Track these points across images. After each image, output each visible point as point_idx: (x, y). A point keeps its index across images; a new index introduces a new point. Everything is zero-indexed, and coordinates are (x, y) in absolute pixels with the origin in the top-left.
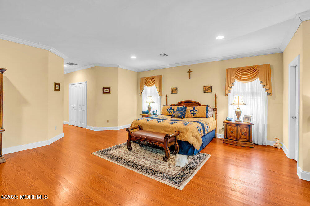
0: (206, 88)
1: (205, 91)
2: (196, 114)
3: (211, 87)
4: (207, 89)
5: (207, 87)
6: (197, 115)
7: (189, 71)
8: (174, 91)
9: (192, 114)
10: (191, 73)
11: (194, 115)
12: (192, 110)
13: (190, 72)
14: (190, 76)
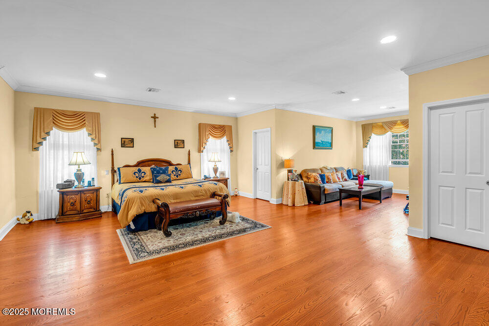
0: (177, 143)
1: (176, 146)
2: (180, 175)
3: (183, 141)
4: (179, 144)
5: (179, 142)
6: (182, 176)
7: (153, 116)
8: (127, 143)
9: (175, 175)
10: (157, 119)
11: (177, 176)
12: (174, 171)
13: (155, 117)
14: (155, 124)
